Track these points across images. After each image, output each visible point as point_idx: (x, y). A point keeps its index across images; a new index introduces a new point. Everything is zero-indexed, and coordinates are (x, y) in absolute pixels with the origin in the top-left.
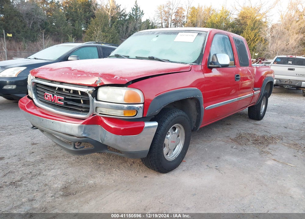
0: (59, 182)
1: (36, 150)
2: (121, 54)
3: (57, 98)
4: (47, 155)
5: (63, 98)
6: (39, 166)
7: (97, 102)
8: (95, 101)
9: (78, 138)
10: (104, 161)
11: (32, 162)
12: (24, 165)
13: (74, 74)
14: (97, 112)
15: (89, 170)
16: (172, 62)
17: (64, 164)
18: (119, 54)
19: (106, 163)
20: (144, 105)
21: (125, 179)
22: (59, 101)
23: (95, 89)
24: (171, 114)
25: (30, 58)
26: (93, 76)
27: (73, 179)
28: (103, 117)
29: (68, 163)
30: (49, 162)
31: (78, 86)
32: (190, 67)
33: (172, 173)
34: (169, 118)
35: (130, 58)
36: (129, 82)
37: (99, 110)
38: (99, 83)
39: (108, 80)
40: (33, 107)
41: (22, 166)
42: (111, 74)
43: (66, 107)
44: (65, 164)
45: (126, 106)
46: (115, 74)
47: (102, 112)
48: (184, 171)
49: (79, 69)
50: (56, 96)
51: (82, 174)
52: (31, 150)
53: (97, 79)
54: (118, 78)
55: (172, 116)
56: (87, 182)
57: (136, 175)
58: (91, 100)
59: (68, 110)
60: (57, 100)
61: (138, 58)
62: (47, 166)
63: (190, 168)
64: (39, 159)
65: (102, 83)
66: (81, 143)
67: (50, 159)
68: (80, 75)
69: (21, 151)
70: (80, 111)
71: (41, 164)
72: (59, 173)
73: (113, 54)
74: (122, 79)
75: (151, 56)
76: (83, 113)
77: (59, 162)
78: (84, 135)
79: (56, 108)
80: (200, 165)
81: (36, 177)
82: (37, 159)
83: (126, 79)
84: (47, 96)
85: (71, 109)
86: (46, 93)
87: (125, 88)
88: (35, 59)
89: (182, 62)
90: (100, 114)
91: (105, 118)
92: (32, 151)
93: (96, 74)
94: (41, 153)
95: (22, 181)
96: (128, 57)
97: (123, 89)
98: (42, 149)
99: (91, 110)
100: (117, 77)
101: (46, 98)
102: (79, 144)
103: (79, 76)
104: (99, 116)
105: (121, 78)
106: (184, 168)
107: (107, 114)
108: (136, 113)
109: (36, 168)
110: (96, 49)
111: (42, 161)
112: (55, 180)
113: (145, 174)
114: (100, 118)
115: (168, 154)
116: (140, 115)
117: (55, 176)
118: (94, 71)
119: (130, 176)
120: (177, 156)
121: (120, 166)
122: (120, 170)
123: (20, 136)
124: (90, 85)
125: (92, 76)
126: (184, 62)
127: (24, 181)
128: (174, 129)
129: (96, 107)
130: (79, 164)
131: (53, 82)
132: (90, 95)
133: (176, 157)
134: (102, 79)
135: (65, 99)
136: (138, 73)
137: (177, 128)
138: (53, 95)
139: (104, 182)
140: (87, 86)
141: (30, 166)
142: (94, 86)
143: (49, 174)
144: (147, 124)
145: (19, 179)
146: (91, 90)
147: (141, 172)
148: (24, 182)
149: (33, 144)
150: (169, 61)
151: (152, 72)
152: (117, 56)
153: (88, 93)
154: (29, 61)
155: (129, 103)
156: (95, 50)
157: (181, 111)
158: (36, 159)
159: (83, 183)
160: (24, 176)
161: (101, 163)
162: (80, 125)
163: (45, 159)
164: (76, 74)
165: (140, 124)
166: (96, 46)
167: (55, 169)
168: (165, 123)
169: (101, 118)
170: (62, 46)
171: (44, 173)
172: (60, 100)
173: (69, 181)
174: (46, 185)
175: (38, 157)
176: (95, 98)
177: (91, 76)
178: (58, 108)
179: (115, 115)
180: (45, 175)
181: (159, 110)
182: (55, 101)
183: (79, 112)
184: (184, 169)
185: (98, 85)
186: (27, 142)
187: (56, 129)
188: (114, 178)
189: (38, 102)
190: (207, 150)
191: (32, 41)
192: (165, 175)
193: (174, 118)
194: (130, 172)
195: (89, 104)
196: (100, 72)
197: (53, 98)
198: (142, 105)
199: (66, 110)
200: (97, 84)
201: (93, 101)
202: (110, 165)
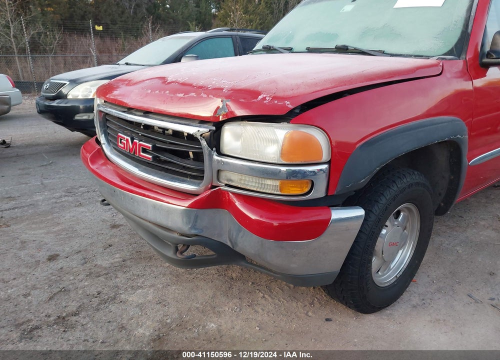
0: (149, 323)
1: (117, 240)
2: (276, 45)
3: (140, 145)
4: (134, 252)
5: (151, 146)
6: (116, 277)
7: (219, 158)
8: (216, 157)
9: (182, 235)
10: (240, 271)
11: (105, 269)
12: (91, 273)
13: (169, 93)
14: (221, 180)
15: (210, 293)
16: (392, 55)
17: (162, 276)
18: (271, 44)
19: (245, 275)
20: (330, 167)
21: (282, 324)
22: (143, 152)
23: (214, 128)
24: (394, 182)
25: (118, 64)
26: (210, 96)
27: (176, 315)
28: (233, 193)
29: (171, 274)
30: (136, 270)
31: (179, 121)
32: (441, 64)
33: (388, 311)
34: (388, 193)
35: (295, 51)
36: (294, 109)
37: (224, 177)
38: (223, 112)
39: (243, 106)
40: (102, 161)
41: (87, 276)
42: (252, 89)
43: (157, 165)
44: (164, 275)
45: (284, 169)
46: (260, 89)
47: (231, 180)
48: (414, 307)
49: (181, 80)
50: (137, 141)
51: (195, 304)
52: (108, 240)
53: (218, 103)
54: (267, 98)
55: (395, 188)
56: (204, 327)
57: (308, 312)
58: (207, 154)
59: (163, 172)
60: (139, 152)
61: (310, 50)
62: (130, 279)
63: (429, 301)
64: (118, 262)
65: (232, 112)
66: (188, 247)
67: (139, 263)
68: (181, 95)
69: (90, 241)
70: (186, 176)
71: (120, 274)
72: (150, 297)
73: (259, 46)
74: (276, 102)
75: (340, 43)
76: (192, 180)
77: (154, 269)
78: (193, 232)
79: (140, 165)
80: (451, 293)
81: (107, 305)
82: (116, 260)
83: (287, 103)
84: (121, 140)
85: (167, 171)
86: (119, 134)
87: (285, 124)
88: (127, 64)
89: (416, 54)
90: (226, 185)
91: (237, 195)
92: (109, 242)
93: (217, 92)
94: (125, 248)
95: (78, 314)
96: (290, 50)
97: (280, 128)
98: (127, 237)
99: (207, 174)
100: (265, 96)
101: (120, 144)
102: (185, 247)
103: (182, 97)
104: (224, 190)
105: (275, 98)
106: (415, 300)
107: (242, 187)
108: (310, 186)
109: (111, 283)
110: (230, 40)
111: (122, 266)
112: (141, 315)
113: (325, 313)
114: (227, 195)
115: (381, 270)
116: (319, 192)
117: (141, 306)
118: (214, 83)
119: (293, 316)
120: (401, 273)
121: (273, 285)
122: (272, 298)
123: (94, 208)
124: (203, 117)
125: (208, 96)
126: (421, 54)
127: (83, 314)
128: (398, 215)
129: (217, 170)
130: (192, 276)
131: (132, 111)
132: (204, 143)
133: (398, 276)
134: (229, 103)
135: (155, 149)
136: (316, 84)
137: (403, 211)
138: (132, 139)
139: (238, 327)
140: (198, 122)
141: (100, 278)
142: (212, 120)
143: (130, 299)
144: (337, 214)
145: (75, 309)
146: (204, 130)
147: (317, 305)
148: (81, 319)
149: (114, 226)
150: (382, 53)
151: (351, 80)
152: (269, 50)
153: (199, 138)
154: (116, 68)
155: (294, 163)
156: (229, 43)
157: (416, 173)
158: (113, 261)
159: (196, 328)
160: (85, 301)
161: (234, 275)
162: (185, 209)
163: (128, 263)
164: (175, 92)
165: (320, 215)
166: (231, 36)
167: (145, 288)
168: (380, 205)
169: (229, 196)
170: (171, 38)
171: (122, 296)
172: (145, 151)
173: (168, 321)
174: (122, 328)
175: (118, 255)
176: (214, 149)
177: (206, 96)
178: (144, 167)
179: (259, 190)
180: (125, 303)
181: (368, 178)
182: (135, 153)
183: (185, 179)
184: (414, 303)
185: (221, 119)
186: (103, 221)
187: (138, 213)
188: (260, 318)
189: (111, 151)
190: (460, 251)
191: (135, 36)
192: (371, 317)
193: (401, 192)
194: (294, 304)
195: (203, 161)
196: (227, 84)
197: (131, 146)
198: (325, 167)
199: (160, 172)
200: (219, 117)
201: (211, 156)
202: (253, 283)
